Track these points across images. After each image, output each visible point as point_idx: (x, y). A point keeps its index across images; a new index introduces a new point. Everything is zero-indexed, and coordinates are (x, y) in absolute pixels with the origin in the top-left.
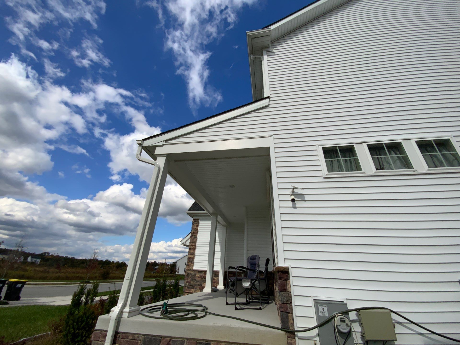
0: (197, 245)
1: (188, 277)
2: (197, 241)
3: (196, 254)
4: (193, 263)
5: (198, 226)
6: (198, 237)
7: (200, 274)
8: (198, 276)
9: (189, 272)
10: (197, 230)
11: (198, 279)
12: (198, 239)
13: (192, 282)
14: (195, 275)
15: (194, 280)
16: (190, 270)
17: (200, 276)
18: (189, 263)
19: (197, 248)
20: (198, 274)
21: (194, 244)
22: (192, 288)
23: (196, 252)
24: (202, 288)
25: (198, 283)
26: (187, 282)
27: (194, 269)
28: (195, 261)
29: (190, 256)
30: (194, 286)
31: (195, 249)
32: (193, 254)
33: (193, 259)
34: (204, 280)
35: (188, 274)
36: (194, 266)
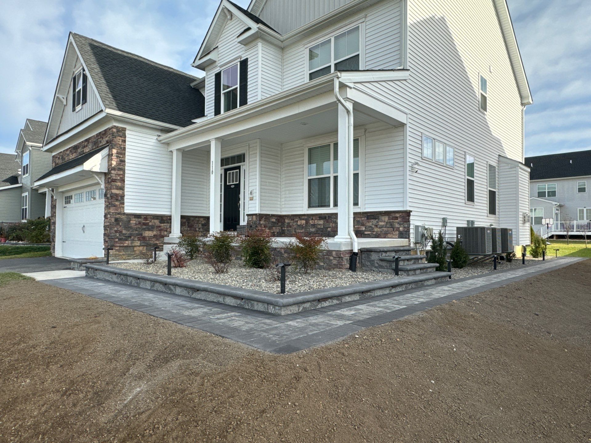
0: (126, 175)
1: (118, 224)
2: (126, 168)
3: (126, 190)
4: (123, 203)
5: (124, 141)
6: (126, 161)
7: (137, 219)
8: (134, 222)
9: (118, 216)
10: (125, 149)
11: (135, 227)
12: (127, 164)
13: (124, 232)
14: (129, 221)
15: (128, 227)
16: (119, 214)
17: (137, 223)
18: (117, 203)
19: (126, 179)
20: (134, 219)
21: (122, 173)
22: (126, 240)
23: (126, 186)
24: (143, 239)
25: (137, 232)
26: (116, 231)
27: (126, 211)
28: (126, 201)
29: (115, 191)
30: (130, 237)
31: (124, 181)
32: (122, 188)
33: (123, 196)
34: (144, 227)
35: (117, 220)
36: (125, 208)
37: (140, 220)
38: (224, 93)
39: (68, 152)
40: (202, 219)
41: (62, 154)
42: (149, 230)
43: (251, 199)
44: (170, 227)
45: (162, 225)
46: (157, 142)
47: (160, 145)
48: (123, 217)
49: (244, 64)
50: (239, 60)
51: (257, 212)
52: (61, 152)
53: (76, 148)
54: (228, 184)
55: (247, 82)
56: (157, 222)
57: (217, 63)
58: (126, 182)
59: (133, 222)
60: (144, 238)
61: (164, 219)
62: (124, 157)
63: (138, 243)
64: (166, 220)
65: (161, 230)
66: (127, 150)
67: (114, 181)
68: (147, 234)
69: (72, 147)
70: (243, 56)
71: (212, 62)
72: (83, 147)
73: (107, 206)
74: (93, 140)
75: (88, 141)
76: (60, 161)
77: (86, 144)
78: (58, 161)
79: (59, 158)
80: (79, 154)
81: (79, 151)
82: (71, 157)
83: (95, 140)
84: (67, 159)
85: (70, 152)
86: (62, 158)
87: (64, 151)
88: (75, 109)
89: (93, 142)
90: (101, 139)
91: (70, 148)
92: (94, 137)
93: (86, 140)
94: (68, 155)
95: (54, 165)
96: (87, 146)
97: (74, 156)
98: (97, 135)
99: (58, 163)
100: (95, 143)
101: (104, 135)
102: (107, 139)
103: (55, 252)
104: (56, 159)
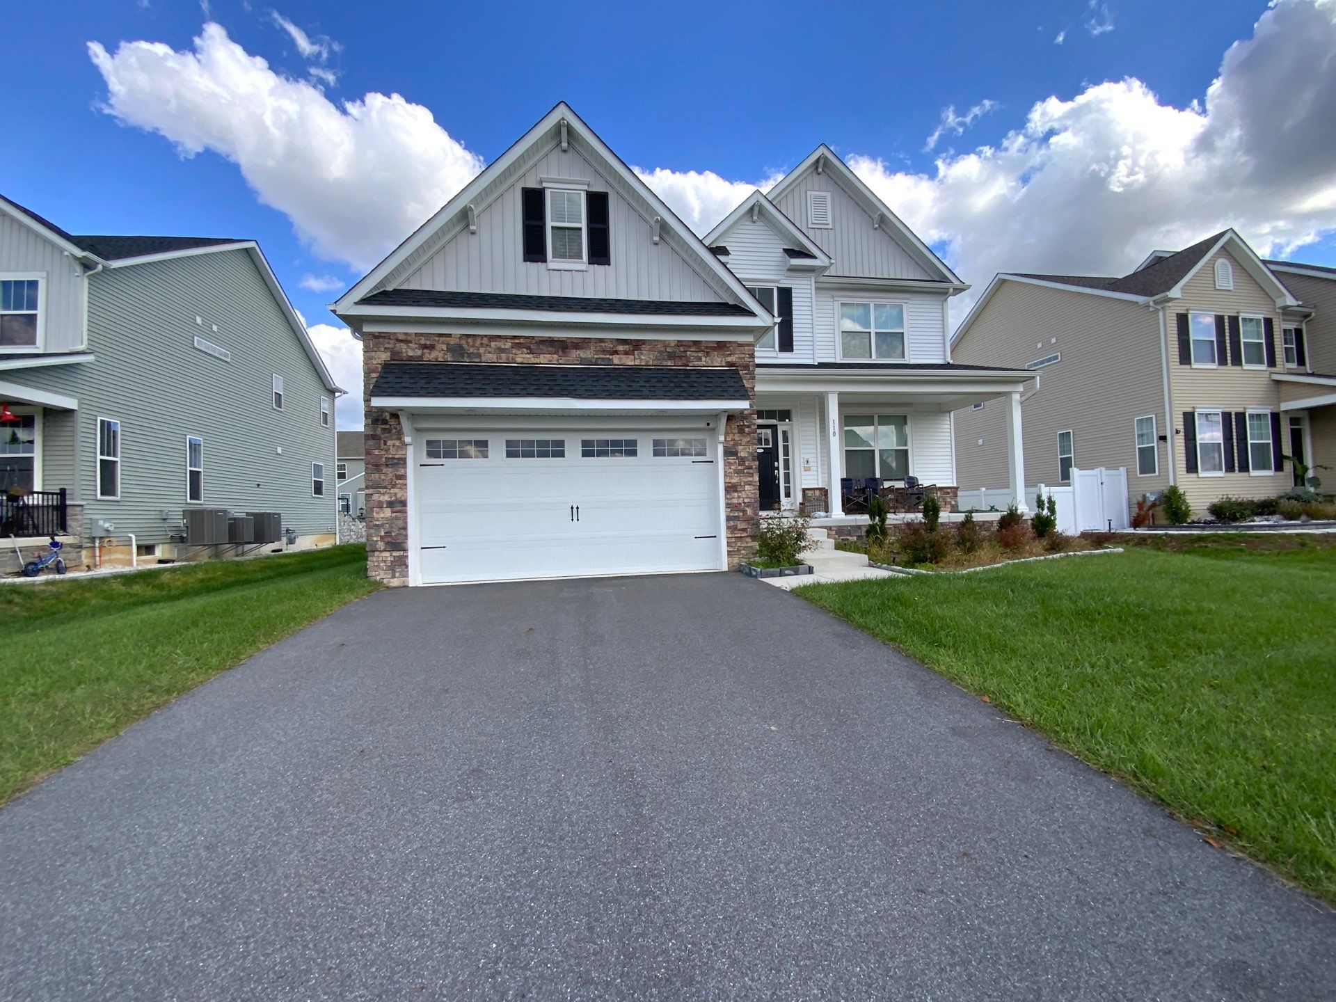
39: (505, 344)
43: (807, 469)
49: (786, 294)
51: (820, 486)
70: (783, 282)
72: (604, 351)
73: (738, 472)
74: (660, 347)
75: (636, 345)
76: (439, 355)
77: (621, 348)
78: (419, 352)
79: (432, 347)
80: (583, 361)
81: (575, 354)
82: (522, 358)
83: (669, 350)
84: (489, 358)
85: (519, 346)
86: (457, 350)
87: (468, 336)
88: (544, 261)
89: (660, 352)
90: (700, 354)
91: (515, 337)
92: (666, 344)
93: (624, 342)
94: (502, 350)
95: (384, 356)
96: (626, 353)
97: (545, 360)
98: (680, 343)
99: (420, 358)
100: (671, 356)
101: (714, 349)
102: (729, 359)
103: (406, 576)
104: (403, 346)
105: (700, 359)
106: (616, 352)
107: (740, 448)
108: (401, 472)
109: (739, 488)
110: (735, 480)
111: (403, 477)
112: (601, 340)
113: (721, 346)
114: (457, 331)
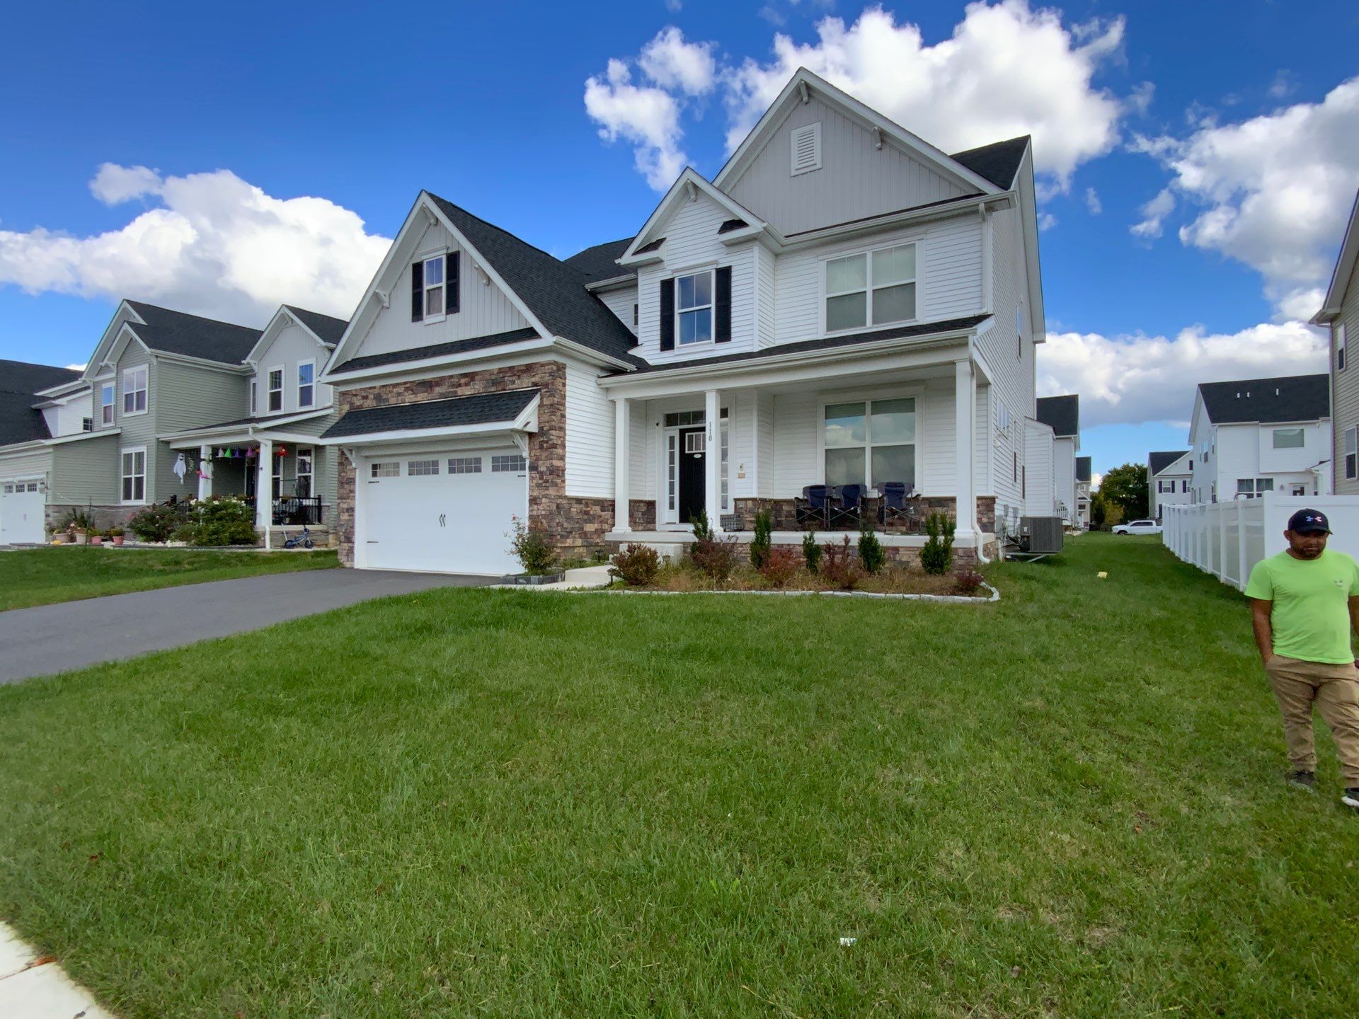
0: (567, 438)
1: (559, 513)
2: (567, 427)
3: (567, 460)
4: (564, 481)
5: (564, 385)
6: (567, 416)
7: (578, 506)
10: (564, 397)
11: (577, 517)
12: (568, 421)
13: (566, 525)
14: (570, 508)
15: (568, 518)
16: (561, 497)
17: (579, 511)
18: (559, 481)
19: (567, 444)
20: (575, 506)
21: (561, 434)
22: (568, 537)
23: (567, 455)
24: (584, 535)
25: (577, 525)
26: (558, 524)
27: (567, 494)
28: (567, 477)
29: (557, 463)
30: (571, 532)
31: (564, 447)
32: (562, 458)
33: (563, 471)
34: (586, 517)
35: (558, 507)
36: (567, 488)
37: (581, 506)
38: (681, 314)
39: (401, 389)
40: (642, 505)
41: (376, 391)
42: (590, 522)
43: (741, 476)
44: (613, 517)
45: (603, 513)
46: (594, 385)
47: (599, 391)
48: (564, 502)
49: (724, 275)
50: (715, 266)
51: (755, 496)
52: (374, 388)
53: (428, 385)
54: (687, 452)
55: (730, 303)
56: (596, 510)
57: (666, 263)
58: (567, 449)
59: (575, 509)
60: (585, 533)
61: (606, 504)
62: (564, 410)
63: (579, 542)
64: (610, 506)
65: (601, 522)
66: (567, 399)
67: (554, 446)
68: (590, 527)
69: (414, 382)
70: (721, 261)
71: (658, 262)
72: (453, 386)
73: (538, 485)
74: (488, 377)
75: (471, 377)
76: (370, 404)
77: (463, 381)
78: (361, 402)
79: (365, 398)
80: (441, 395)
81: (438, 390)
82: (409, 399)
83: (493, 377)
84: (393, 401)
85: (407, 389)
86: (378, 397)
87: (383, 386)
88: (422, 319)
89: (487, 380)
90: (514, 378)
91: (405, 383)
92: (490, 372)
93: (465, 375)
94: (399, 394)
95: (346, 408)
96: (466, 385)
97: (422, 398)
98: (500, 371)
99: (361, 406)
100: (494, 383)
101: (523, 372)
102: (533, 380)
103: (353, 561)
104: (354, 398)
105: (513, 382)
106: (460, 385)
107: (541, 462)
108: (352, 488)
109: (538, 501)
110: (535, 494)
111: (352, 491)
112: (451, 377)
113: (529, 368)
114: (378, 384)
